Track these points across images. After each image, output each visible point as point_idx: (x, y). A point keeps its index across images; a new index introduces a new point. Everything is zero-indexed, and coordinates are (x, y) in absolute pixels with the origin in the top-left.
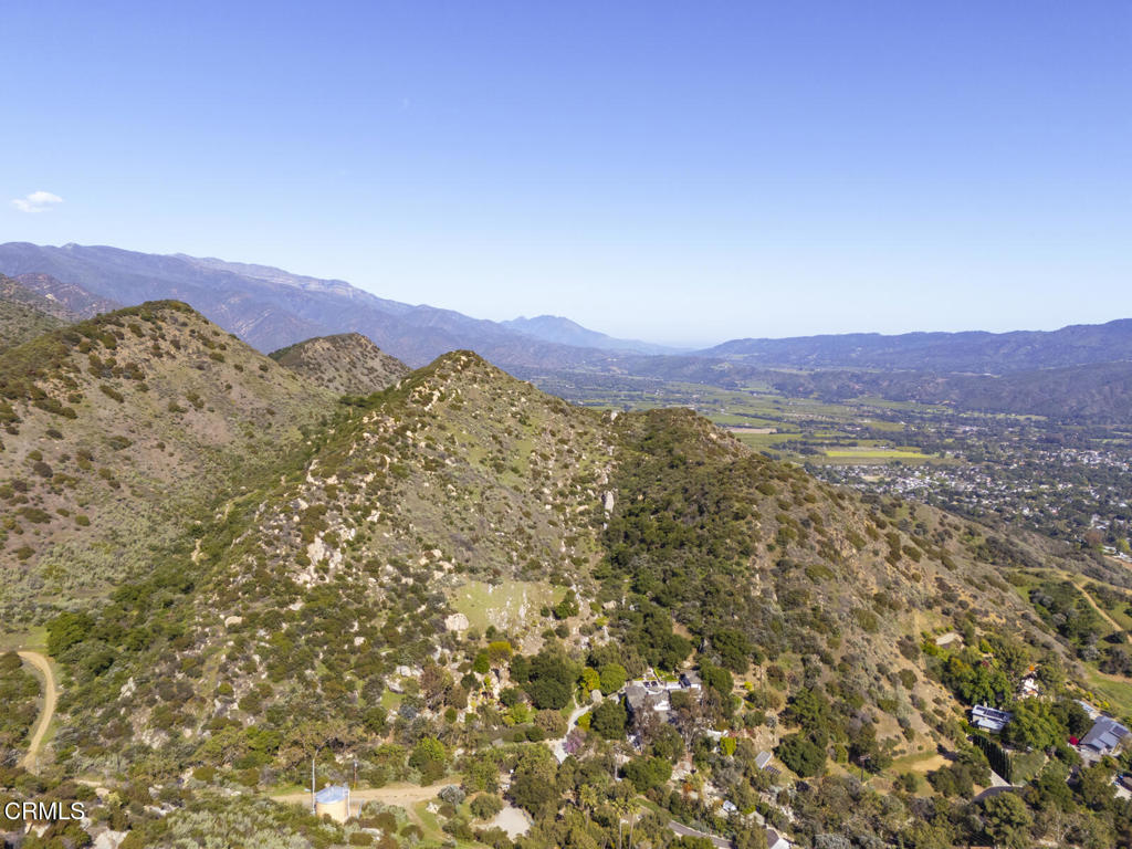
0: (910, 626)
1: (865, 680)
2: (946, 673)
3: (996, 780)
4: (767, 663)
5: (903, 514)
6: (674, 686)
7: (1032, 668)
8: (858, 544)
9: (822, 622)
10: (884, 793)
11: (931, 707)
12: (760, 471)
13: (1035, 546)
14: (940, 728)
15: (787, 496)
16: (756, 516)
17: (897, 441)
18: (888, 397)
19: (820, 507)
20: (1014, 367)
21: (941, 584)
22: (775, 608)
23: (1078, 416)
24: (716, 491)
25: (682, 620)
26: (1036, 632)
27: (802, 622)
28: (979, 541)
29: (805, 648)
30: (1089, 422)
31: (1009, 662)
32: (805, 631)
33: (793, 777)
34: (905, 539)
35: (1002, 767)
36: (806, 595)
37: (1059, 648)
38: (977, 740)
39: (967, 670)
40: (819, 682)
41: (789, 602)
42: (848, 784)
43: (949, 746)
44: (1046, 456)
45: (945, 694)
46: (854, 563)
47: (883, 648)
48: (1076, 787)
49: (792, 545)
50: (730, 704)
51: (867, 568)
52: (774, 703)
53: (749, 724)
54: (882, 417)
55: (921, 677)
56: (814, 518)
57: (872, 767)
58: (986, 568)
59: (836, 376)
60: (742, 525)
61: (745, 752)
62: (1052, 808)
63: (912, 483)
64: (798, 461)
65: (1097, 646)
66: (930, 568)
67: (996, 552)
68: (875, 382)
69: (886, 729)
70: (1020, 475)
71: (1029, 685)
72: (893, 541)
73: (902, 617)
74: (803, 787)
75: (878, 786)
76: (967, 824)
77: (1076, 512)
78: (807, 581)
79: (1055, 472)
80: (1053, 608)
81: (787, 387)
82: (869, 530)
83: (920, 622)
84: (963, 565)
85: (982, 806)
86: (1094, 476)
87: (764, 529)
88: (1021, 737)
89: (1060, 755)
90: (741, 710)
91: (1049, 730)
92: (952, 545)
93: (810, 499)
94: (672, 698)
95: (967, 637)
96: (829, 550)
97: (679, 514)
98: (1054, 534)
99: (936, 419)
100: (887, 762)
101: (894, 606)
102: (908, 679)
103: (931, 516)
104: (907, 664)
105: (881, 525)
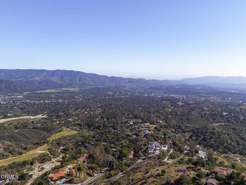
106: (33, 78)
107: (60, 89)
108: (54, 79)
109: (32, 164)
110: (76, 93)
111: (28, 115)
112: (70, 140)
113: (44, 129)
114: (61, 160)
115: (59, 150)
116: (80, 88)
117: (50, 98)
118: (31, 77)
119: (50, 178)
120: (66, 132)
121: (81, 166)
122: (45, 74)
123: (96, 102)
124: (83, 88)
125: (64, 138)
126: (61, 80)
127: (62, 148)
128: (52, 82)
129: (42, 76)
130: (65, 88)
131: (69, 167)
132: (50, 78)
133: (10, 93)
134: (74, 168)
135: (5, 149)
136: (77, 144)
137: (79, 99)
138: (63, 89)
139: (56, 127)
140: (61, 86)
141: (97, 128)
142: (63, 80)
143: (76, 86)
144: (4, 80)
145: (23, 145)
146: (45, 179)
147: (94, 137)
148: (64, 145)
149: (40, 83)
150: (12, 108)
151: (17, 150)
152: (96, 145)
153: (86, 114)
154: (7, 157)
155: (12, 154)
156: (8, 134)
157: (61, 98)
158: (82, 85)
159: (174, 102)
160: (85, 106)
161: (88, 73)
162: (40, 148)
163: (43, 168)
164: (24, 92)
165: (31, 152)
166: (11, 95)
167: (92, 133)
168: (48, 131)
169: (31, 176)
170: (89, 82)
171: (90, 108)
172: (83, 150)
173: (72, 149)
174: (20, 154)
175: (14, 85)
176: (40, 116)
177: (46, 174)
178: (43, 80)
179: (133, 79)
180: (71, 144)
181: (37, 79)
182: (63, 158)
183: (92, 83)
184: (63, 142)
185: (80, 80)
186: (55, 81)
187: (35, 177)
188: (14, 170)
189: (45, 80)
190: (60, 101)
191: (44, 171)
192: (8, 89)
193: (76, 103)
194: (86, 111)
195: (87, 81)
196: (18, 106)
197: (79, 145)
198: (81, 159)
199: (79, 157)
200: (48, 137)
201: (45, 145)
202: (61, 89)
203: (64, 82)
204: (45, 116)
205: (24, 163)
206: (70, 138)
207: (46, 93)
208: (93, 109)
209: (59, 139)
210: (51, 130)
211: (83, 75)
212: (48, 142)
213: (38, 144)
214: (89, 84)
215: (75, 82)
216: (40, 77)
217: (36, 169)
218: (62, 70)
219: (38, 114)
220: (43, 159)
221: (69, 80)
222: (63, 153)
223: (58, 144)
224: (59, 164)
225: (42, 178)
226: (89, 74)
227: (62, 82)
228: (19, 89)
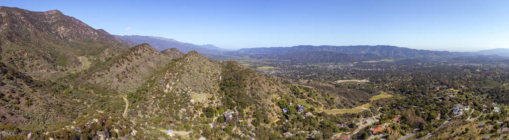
0: (273, 97)
1: (266, 107)
2: (279, 104)
3: (287, 121)
4: (249, 106)
5: (271, 78)
6: (233, 112)
7: (291, 101)
8: (264, 83)
9: (259, 98)
10: (269, 127)
11: (277, 110)
12: (247, 72)
13: (291, 81)
14: (278, 114)
15: (252, 76)
16: (247, 80)
17: (270, 65)
18: (268, 58)
19: (257, 78)
21: (277, 89)
22: (251, 96)
23: (295, 60)
24: (240, 76)
25: (234, 100)
26: (291, 94)
27: (255, 98)
28: (283, 81)
29: (256, 103)
31: (288, 100)
32: (256, 100)
33: (255, 127)
34: (272, 82)
35: (287, 118)
36: (256, 93)
37: (295, 96)
38: (283, 114)
39: (282, 103)
40: (259, 109)
41: (253, 95)
42: (264, 127)
43: (279, 116)
44: (291, 66)
45: (279, 107)
46: (264, 87)
47: (269, 101)
48: (298, 119)
49: (253, 85)
50: (243, 115)
51: (266, 88)
52: (251, 114)
53: (247, 118)
54: (267, 61)
55: (275, 105)
56: (257, 79)
57: (267, 123)
58: (284, 85)
59: (260, 54)
60: (244, 82)
61: (246, 124)
62: (295, 123)
63: (272, 72)
64: (254, 70)
65: (300, 95)
66: (276, 86)
67: (286, 82)
68: (266, 55)
69: (270, 116)
70: (288, 70)
71: (291, 103)
72: (270, 82)
73: (272, 96)
74: (256, 129)
75: (268, 126)
76: (283, 129)
77: (296, 75)
78: (256, 91)
79: (293, 69)
80: (294, 90)
81: (251, 57)
82: (266, 81)
83: (274, 96)
84: (280, 85)
85: (285, 125)
86: (298, 69)
87: (248, 82)
88: (290, 112)
89: (295, 114)
90: (245, 116)
91: (294, 110)
92: (279, 82)
93: (256, 76)
94: (232, 114)
95: (281, 97)
96: (259, 85)
97: (233, 80)
98: (293, 78)
99: (276, 61)
100: (270, 121)
101: (270, 94)
102: (273, 106)
103: (275, 78)
104: (272, 103)
105: (268, 80)
106: (360, 52)
108: (375, 53)
109: (358, 117)
110: (392, 64)
111: (356, 79)
112: (386, 102)
113: (367, 91)
114: (380, 118)
115: (378, 110)
116: (395, 59)
117: (372, 67)
119: (371, 131)
120: (383, 95)
121: (395, 125)
122: (369, 49)
123: (408, 71)
124: (397, 60)
125: (381, 100)
126: (380, 53)
127: (380, 108)
128: (373, 55)
129: (367, 50)
130: (383, 59)
131: (385, 124)
133: (345, 62)
134: (389, 126)
135: (341, 101)
136: (392, 106)
137: (394, 68)
139: (376, 90)
140: (380, 58)
141: (409, 93)
142: (382, 53)
143: (391, 58)
145: (353, 101)
146: (367, 132)
147: (406, 101)
148: (382, 106)
149: (365, 55)
150: (346, 73)
151: (349, 104)
152: (408, 108)
153: (399, 81)
154: (343, 108)
155: (345, 106)
156: (343, 91)
157: (379, 67)
159: (473, 70)
160: (399, 74)
162: (364, 105)
163: (366, 122)
164: (354, 62)
165: (358, 108)
166: (346, 64)
167: (404, 98)
168: (370, 93)
169: (357, 126)
170: (402, 55)
171: (403, 76)
172: (397, 111)
173: (388, 110)
174: (351, 107)
175: (348, 57)
176: (364, 81)
177: (368, 128)
178: (367, 53)
179: (439, 52)
180: (387, 106)
181: (363, 52)
182: (381, 116)
183: (405, 56)
184: (381, 103)
185: (394, 53)
187: (360, 128)
188: (346, 119)
189: (369, 53)
190: (379, 70)
191: (367, 125)
192: (344, 60)
193: (391, 72)
194: (400, 78)
195: (400, 54)
196: (350, 72)
197: (394, 107)
198: (396, 119)
199: (394, 118)
200: (370, 98)
201: (368, 104)
202: (380, 60)
203: (383, 55)
204: (368, 81)
205: (353, 115)
206: (387, 100)
207: (369, 63)
208: (405, 77)
209: (377, 100)
210: (372, 92)
212: (370, 102)
213: (363, 102)
215: (390, 55)
216: (365, 51)
217: (361, 122)
219: (363, 79)
220: (366, 115)
221: (386, 53)
222: (381, 112)
223: (377, 104)
224: (378, 121)
225: (365, 130)
226: (402, 48)
227: (380, 55)
228: (351, 60)
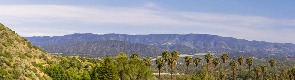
20: (55, 44)
30: (71, 54)
106: (165, 43)
107: (193, 54)
108: (187, 44)
116: (216, 53)
118: (163, 42)
122: (177, 39)
124: (219, 54)
126: (194, 45)
128: (185, 47)
129: (174, 40)
130: (199, 53)
132: (182, 43)
133: (144, 56)
138: (196, 54)
140: (194, 51)
142: (196, 45)
143: (210, 52)
144: (139, 43)
149: (172, 47)
158: (217, 50)
161: (224, 37)
164: (157, 56)
170: (226, 47)
175: (148, 49)
178: (175, 45)
179: (280, 44)
181: (169, 43)
183: (230, 49)
185: (215, 45)
186: (188, 46)
189: (177, 45)
192: (142, 52)
195: (223, 46)
202: (195, 54)
203: (198, 47)
211: (218, 39)
214: (225, 49)
215: (209, 47)
216: (172, 42)
218: (195, 34)
221: (203, 45)
227: (195, 47)
228: (153, 52)
